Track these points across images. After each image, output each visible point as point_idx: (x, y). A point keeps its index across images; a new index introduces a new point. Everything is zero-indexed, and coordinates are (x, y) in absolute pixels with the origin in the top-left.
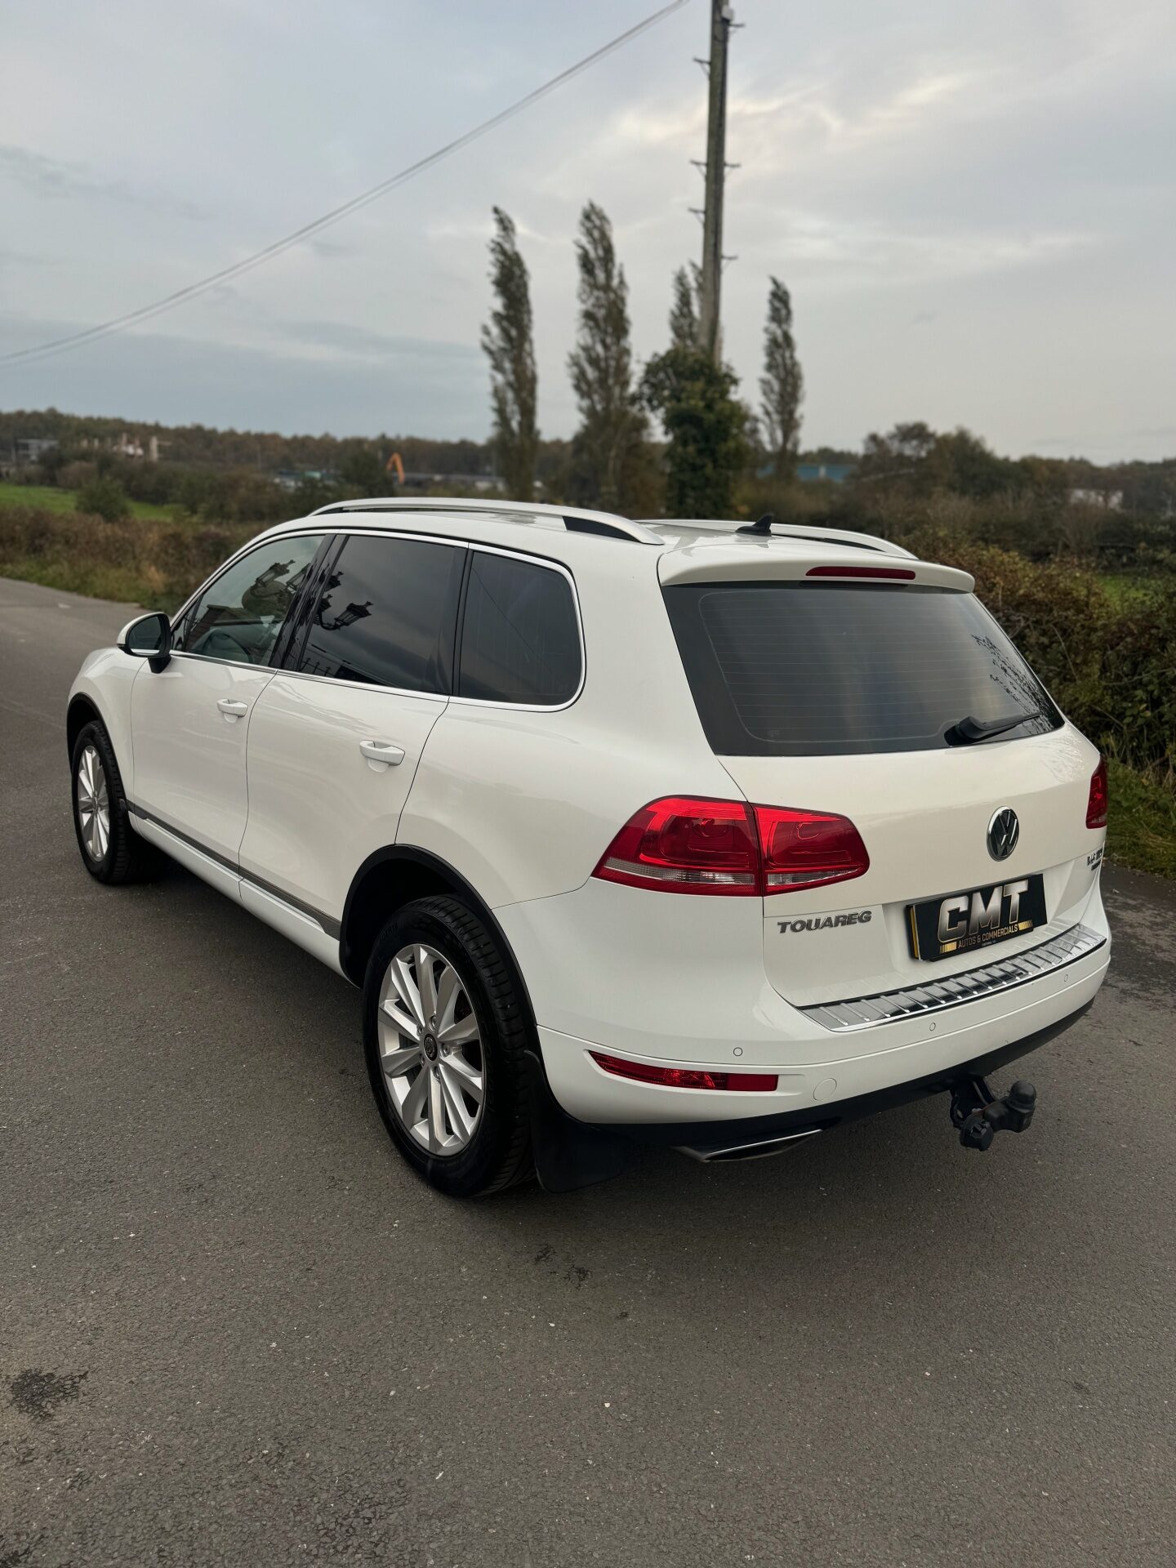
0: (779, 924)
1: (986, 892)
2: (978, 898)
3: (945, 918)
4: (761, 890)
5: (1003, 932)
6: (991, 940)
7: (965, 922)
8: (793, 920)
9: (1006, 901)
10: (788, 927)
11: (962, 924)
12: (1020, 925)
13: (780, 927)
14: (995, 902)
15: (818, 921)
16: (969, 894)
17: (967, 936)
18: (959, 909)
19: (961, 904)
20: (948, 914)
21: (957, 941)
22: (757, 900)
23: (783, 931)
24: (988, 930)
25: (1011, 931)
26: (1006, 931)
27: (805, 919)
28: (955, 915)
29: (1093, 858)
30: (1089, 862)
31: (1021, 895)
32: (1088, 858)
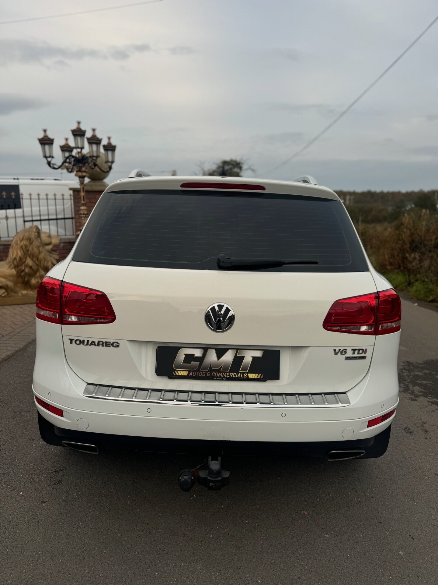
0: (69, 339)
1: (221, 349)
2: (213, 351)
3: (181, 357)
4: (61, 321)
5: (232, 375)
6: (220, 377)
7: (198, 363)
8: (76, 338)
9: (239, 359)
10: (74, 342)
11: (195, 363)
12: (249, 374)
13: (70, 341)
14: (228, 357)
15: (88, 341)
16: (205, 349)
17: (198, 371)
18: (194, 355)
19: (198, 353)
20: (184, 356)
21: (190, 372)
22: (59, 326)
23: (71, 343)
24: (217, 371)
25: (239, 375)
26: (235, 375)
27: (82, 339)
28: (189, 358)
29: (344, 352)
30: (336, 353)
31: (254, 358)
32: (335, 350)
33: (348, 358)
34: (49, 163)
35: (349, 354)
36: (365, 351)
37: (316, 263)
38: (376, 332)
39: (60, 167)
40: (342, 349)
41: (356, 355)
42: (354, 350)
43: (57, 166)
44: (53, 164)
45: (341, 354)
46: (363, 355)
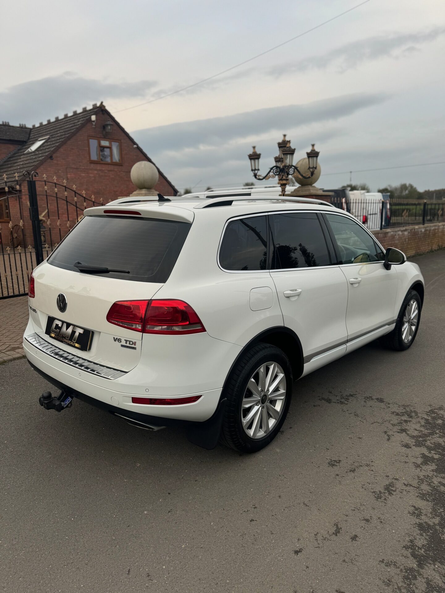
1: (68, 325)
2: (65, 325)
3: (54, 325)
6: (65, 342)
7: (59, 330)
9: (74, 332)
11: (58, 330)
12: (76, 344)
14: (70, 330)
16: (63, 322)
17: (58, 335)
18: (58, 325)
19: (60, 324)
21: (55, 335)
24: (65, 338)
25: (72, 343)
26: (70, 343)
29: (119, 340)
30: (115, 340)
31: (80, 333)
32: (114, 338)
33: (122, 346)
34: (255, 176)
35: (123, 343)
36: (135, 344)
37: (129, 272)
38: (144, 331)
39: (264, 178)
40: (119, 338)
41: (128, 345)
42: (126, 341)
43: (262, 177)
44: (259, 176)
45: (118, 341)
46: (133, 346)
